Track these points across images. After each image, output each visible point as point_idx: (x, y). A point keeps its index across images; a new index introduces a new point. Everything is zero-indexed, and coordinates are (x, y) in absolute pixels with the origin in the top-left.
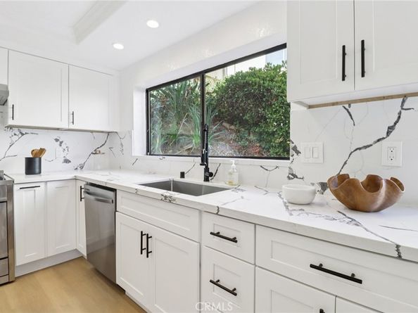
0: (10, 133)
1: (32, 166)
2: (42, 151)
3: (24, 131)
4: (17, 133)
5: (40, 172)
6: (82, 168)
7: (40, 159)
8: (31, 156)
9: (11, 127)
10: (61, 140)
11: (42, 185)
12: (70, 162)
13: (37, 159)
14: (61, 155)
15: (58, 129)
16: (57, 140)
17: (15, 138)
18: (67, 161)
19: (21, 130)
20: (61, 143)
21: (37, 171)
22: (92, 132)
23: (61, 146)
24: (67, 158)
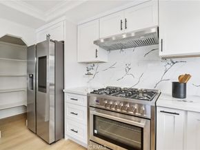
1: (178, 90)
3: (174, 60)
4: (170, 62)
5: (185, 97)
7: (185, 85)
8: (178, 81)
9: (165, 58)
11: (182, 114)
13: (182, 85)
17: (168, 66)
19: (172, 60)
21: (182, 95)
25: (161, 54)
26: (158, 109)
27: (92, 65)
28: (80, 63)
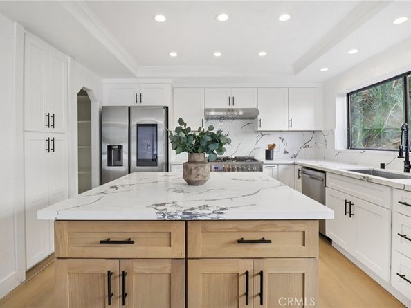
0: (257, 135)
1: (269, 154)
2: (274, 145)
3: (263, 133)
4: (260, 135)
5: (273, 159)
6: (295, 157)
7: (273, 150)
8: (268, 148)
9: (257, 132)
10: (282, 138)
11: (276, 166)
12: (288, 153)
13: (271, 151)
14: (283, 148)
16: (280, 138)
17: (259, 138)
18: (286, 152)
20: (283, 140)
21: (271, 157)
22: (302, 131)
23: (282, 142)
24: (287, 150)
25: (259, 129)
26: (264, 166)
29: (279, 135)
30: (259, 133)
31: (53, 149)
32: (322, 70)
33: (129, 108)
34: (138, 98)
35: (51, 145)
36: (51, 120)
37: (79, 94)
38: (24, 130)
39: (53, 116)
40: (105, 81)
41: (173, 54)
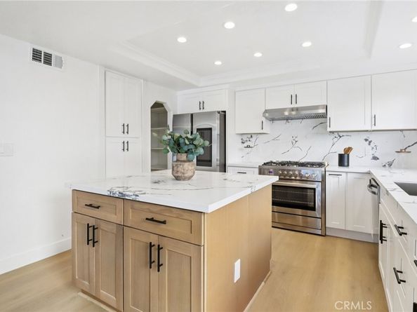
0: (333, 136)
1: (343, 160)
3: (341, 134)
5: (348, 165)
6: (390, 165)
7: (348, 155)
8: (343, 153)
9: (333, 132)
10: (370, 140)
11: (344, 174)
12: (378, 159)
13: (346, 155)
14: (370, 153)
15: (367, 131)
16: (366, 140)
17: (335, 140)
18: (375, 158)
19: (338, 134)
20: (370, 142)
21: (346, 164)
23: (369, 144)
24: (376, 155)
25: (329, 129)
26: (327, 173)
27: (249, 136)
28: (238, 134)
29: (365, 136)
30: (336, 135)
31: (128, 149)
32: (401, 47)
33: (192, 115)
34: (202, 105)
35: (126, 146)
36: (126, 129)
37: (152, 108)
38: (106, 136)
39: (128, 126)
40: (179, 93)
41: (218, 63)
